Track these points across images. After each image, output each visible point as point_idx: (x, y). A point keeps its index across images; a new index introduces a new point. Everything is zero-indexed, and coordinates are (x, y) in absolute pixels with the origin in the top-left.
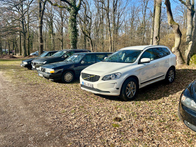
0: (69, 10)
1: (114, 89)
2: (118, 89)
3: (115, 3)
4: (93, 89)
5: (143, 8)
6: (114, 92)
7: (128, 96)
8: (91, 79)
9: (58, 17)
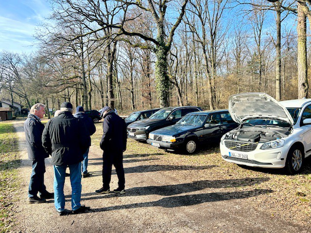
0: (155, 51)
1: (278, 159)
2: (282, 159)
3: (213, 31)
4: (248, 161)
5: (256, 33)
6: (278, 163)
7: (294, 168)
8: (243, 148)
9: (126, 57)
